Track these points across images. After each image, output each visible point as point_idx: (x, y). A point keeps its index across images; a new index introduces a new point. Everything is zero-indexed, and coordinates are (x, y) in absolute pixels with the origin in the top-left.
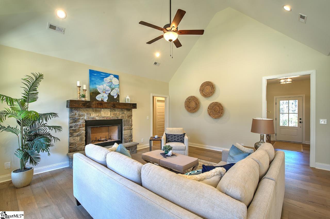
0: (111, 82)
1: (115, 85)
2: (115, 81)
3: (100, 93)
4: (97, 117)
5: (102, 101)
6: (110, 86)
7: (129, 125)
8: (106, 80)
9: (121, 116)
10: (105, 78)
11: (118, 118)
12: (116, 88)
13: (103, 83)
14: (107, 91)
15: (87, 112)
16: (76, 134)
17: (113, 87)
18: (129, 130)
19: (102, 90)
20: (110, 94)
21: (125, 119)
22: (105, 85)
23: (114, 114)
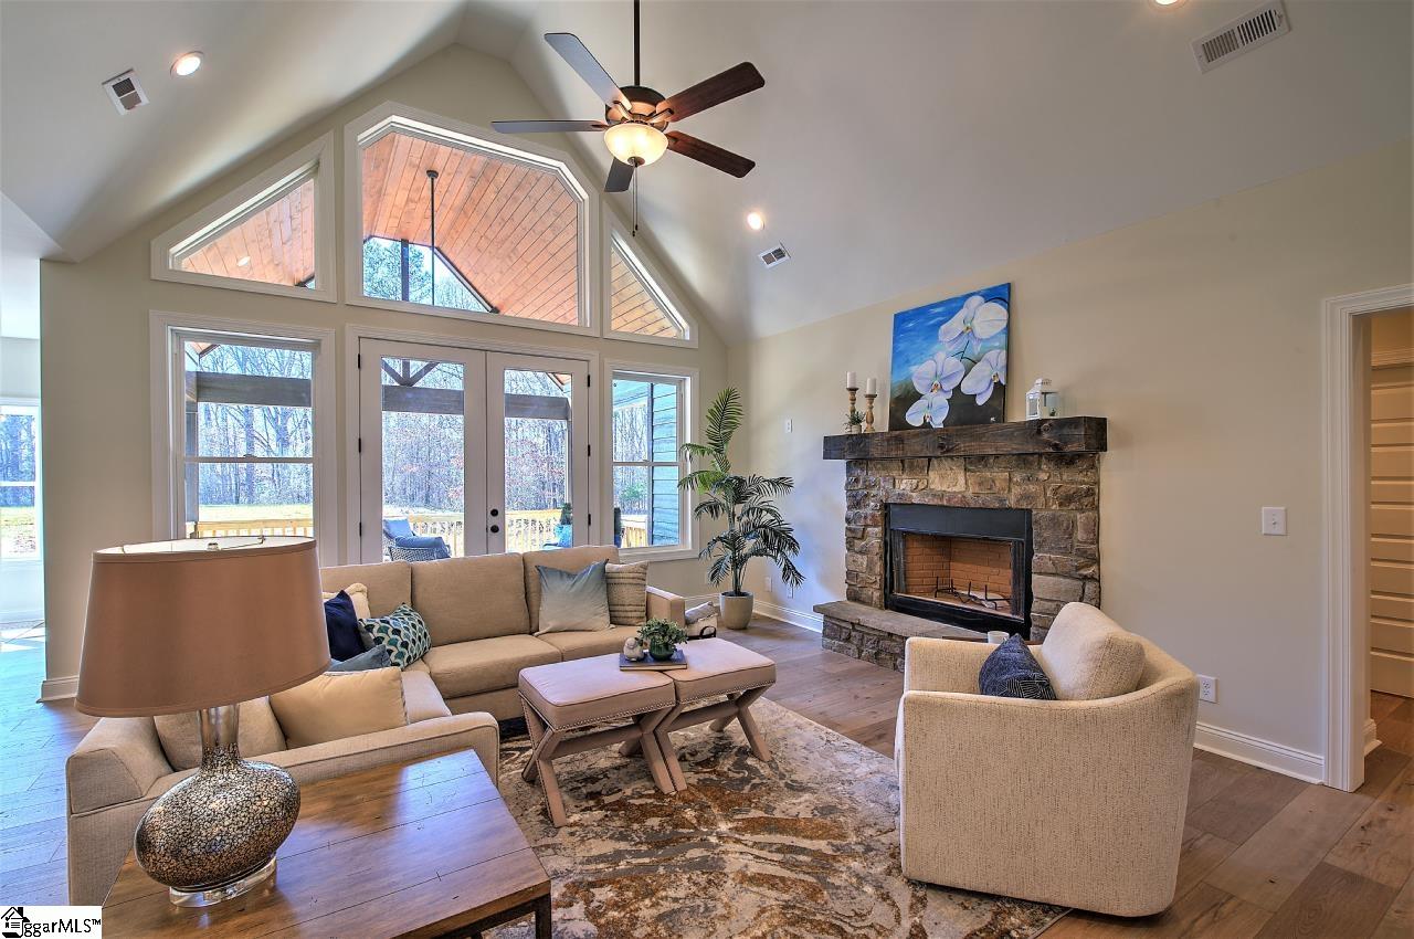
0: (969, 332)
1: (988, 339)
2: (988, 319)
3: (918, 396)
4: (914, 494)
5: (926, 425)
6: (961, 355)
7: (1066, 551)
8: (946, 333)
9: (1016, 490)
10: (943, 327)
11: (1001, 501)
12: (987, 356)
13: (937, 346)
14: (948, 378)
15: (883, 473)
16: (859, 544)
17: (977, 349)
18: (1071, 577)
19: (929, 382)
20: (957, 389)
21: (1045, 511)
22: (941, 356)
23: (980, 484)
